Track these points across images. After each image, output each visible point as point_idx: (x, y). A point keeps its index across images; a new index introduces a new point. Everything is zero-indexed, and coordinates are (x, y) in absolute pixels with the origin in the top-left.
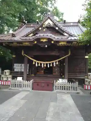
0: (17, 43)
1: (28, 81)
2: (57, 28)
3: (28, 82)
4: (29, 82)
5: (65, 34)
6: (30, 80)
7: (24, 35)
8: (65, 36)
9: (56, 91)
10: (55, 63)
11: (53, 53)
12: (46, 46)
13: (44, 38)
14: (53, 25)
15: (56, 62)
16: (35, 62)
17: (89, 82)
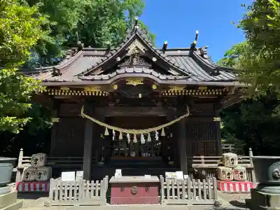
0: (71, 89)
1: (97, 181)
2: (154, 59)
3: (95, 182)
4: (100, 182)
5: (173, 72)
6: (100, 179)
7: (83, 73)
8: (173, 75)
9: (167, 201)
10: (157, 133)
11: (153, 112)
12: (140, 96)
13: (134, 79)
14: (146, 51)
15: (160, 131)
16: (110, 131)
17: (229, 174)
